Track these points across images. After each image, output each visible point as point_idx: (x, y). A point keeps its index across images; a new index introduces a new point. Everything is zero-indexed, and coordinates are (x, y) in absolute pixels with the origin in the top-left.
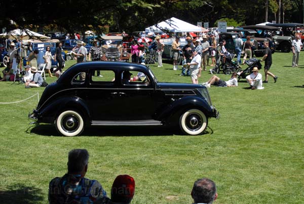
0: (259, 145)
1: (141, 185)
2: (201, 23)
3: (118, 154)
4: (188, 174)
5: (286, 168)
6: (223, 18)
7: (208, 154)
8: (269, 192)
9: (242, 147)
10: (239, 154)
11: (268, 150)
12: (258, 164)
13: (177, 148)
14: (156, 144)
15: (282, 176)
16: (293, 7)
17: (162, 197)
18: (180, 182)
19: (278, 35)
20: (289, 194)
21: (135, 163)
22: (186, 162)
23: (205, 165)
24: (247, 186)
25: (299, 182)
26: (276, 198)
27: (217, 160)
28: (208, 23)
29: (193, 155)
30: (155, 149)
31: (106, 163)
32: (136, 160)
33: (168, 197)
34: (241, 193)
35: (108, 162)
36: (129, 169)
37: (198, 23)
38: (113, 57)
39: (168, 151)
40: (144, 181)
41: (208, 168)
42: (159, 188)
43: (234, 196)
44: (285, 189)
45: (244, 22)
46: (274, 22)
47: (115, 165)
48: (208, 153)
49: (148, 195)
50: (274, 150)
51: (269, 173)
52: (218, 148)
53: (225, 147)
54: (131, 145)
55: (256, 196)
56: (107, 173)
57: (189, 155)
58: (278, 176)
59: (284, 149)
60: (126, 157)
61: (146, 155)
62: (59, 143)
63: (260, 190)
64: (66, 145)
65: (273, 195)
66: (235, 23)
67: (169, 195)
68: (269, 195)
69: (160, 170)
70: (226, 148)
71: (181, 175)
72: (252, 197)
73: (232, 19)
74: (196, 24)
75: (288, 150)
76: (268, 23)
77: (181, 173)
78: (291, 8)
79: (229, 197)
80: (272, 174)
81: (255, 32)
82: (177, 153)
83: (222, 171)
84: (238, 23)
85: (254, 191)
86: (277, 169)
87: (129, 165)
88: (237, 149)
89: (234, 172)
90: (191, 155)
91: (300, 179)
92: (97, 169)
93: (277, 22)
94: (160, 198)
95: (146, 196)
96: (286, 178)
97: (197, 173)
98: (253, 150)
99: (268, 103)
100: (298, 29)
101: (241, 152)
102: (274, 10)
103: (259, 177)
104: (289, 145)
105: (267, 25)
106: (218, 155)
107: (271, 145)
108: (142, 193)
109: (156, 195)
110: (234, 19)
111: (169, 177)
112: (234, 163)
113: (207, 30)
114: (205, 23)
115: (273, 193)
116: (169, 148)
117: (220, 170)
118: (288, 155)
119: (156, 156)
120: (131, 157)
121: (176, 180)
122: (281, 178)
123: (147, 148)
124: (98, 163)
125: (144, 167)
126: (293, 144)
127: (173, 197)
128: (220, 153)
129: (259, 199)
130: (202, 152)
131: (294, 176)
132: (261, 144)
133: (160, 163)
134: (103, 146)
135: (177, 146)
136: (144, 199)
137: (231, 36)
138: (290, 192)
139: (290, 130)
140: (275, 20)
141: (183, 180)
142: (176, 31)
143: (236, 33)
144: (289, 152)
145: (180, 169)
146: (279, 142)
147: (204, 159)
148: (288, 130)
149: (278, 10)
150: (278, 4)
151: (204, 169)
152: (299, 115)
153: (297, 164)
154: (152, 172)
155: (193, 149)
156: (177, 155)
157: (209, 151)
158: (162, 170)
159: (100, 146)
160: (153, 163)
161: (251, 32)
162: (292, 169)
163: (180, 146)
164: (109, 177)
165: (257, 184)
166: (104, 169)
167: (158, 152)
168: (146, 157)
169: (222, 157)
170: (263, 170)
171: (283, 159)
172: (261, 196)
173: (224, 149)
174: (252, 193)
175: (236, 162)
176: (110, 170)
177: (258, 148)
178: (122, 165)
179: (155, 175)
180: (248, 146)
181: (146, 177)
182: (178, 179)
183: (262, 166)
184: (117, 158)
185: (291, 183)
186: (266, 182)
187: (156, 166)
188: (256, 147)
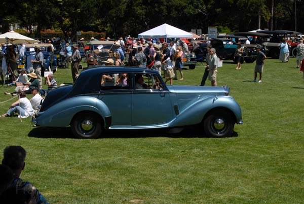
0: (237, 148)
2: (195, 30)
5: (261, 171)
7: (184, 157)
8: (239, 196)
9: (219, 150)
10: (216, 157)
12: (233, 167)
13: (154, 151)
14: (132, 146)
15: (256, 179)
17: (126, 200)
18: (149, 185)
19: (268, 41)
20: (260, 198)
21: (107, 166)
22: (159, 164)
23: (179, 167)
24: (218, 189)
25: (272, 187)
27: (194, 163)
28: (201, 30)
30: (131, 152)
31: (78, 165)
32: (108, 162)
33: (133, 201)
34: (210, 197)
36: (100, 172)
37: (192, 30)
39: (144, 154)
40: (111, 184)
41: (180, 171)
42: (125, 191)
44: (257, 193)
47: (86, 167)
49: (112, 199)
50: (252, 154)
51: (243, 176)
52: (195, 151)
53: (202, 150)
54: (107, 147)
55: (225, 200)
56: (75, 175)
57: (164, 158)
58: (252, 180)
59: (263, 152)
60: (100, 160)
61: (120, 157)
62: (35, 145)
63: (231, 194)
65: (243, 200)
67: (134, 198)
68: (238, 199)
69: (130, 173)
70: (204, 151)
72: (220, 201)
73: (226, 28)
75: (266, 153)
76: (259, 30)
77: (151, 175)
78: (283, 17)
80: (246, 177)
82: (152, 156)
83: (195, 174)
85: (224, 195)
87: (100, 168)
88: (214, 152)
90: (167, 158)
91: (274, 183)
93: (269, 30)
94: (123, 202)
95: (109, 200)
97: (168, 176)
98: (231, 153)
99: (252, 106)
100: (289, 36)
101: (218, 155)
103: (232, 181)
104: (268, 148)
106: (194, 157)
107: (250, 149)
108: (106, 197)
109: (121, 199)
110: (229, 27)
111: (138, 180)
112: (209, 166)
113: (200, 37)
114: (198, 30)
115: (243, 197)
116: (144, 150)
117: (193, 174)
118: (265, 158)
119: (130, 159)
120: (104, 159)
121: (145, 183)
123: (123, 150)
124: (69, 165)
125: (114, 169)
126: (272, 148)
127: (138, 200)
128: (196, 156)
130: (178, 155)
131: (268, 180)
132: (239, 147)
133: (133, 165)
134: (78, 148)
135: (153, 148)
137: (222, 41)
138: (261, 196)
139: (271, 134)
140: (267, 28)
141: (152, 183)
142: (168, 37)
143: (227, 39)
144: (267, 156)
145: (152, 171)
146: (258, 146)
147: (179, 162)
148: (269, 134)
149: (271, 18)
150: (271, 12)
151: (177, 172)
152: (282, 119)
153: (273, 168)
154: (122, 174)
155: (169, 152)
156: (152, 158)
157: (186, 154)
158: (132, 173)
159: (76, 148)
160: (126, 165)
161: (241, 39)
162: (268, 172)
163: (157, 149)
164: (76, 179)
165: (228, 188)
166: (74, 172)
167: (133, 155)
168: (119, 159)
169: (198, 159)
170: (238, 173)
171: (260, 163)
172: (231, 200)
173: (201, 152)
174: (222, 197)
175: (212, 165)
176: (79, 173)
177: (236, 152)
178: (94, 167)
179: (124, 178)
180: (226, 150)
181: (115, 180)
182: (147, 181)
183: (237, 170)
184: (90, 160)
185: (264, 187)
186: (238, 186)
187: (127, 169)
188: (234, 150)
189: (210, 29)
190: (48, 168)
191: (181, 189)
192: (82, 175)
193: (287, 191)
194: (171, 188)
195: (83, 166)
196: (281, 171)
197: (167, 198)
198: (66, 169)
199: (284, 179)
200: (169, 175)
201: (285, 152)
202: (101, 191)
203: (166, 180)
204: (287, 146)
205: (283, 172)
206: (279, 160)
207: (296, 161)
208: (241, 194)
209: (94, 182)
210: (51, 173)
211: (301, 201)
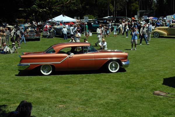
1: (46, 100)
2: (76, 17)
3: (35, 84)
4: (70, 94)
5: (118, 88)
6: (87, 14)
8: (110, 101)
9: (97, 79)
10: (95, 82)
11: (110, 80)
12: (105, 87)
13: (65, 80)
14: (54, 79)
16: (121, 9)
17: (57, 106)
18: (66, 98)
19: (114, 22)
20: (120, 102)
21: (43, 89)
22: (69, 87)
23: (79, 88)
25: (125, 95)
26: (114, 104)
27: (85, 86)
28: (79, 17)
29: (72, 83)
30: (53, 81)
32: (44, 87)
33: (60, 106)
34: (97, 102)
35: (29, 89)
36: (40, 92)
37: (75, 17)
38: (32, 35)
39: (60, 82)
40: (48, 98)
41: (80, 90)
42: (55, 101)
43: (93, 104)
44: (118, 99)
45: (97, 17)
46: (112, 16)
47: (33, 90)
48: (80, 82)
49: (49, 105)
50: (112, 80)
51: (111, 91)
52: (85, 79)
53: (88, 79)
54: (41, 79)
55: (104, 103)
56: (28, 95)
57: (70, 84)
58: (115, 93)
59: (118, 79)
60: (39, 86)
61: (49, 85)
62: (4, 80)
63: (106, 100)
64: (8, 81)
65: (112, 103)
66: (93, 17)
67: (60, 105)
68: (110, 102)
69: (56, 92)
70: (89, 80)
71: (66, 94)
72: (102, 104)
73: (91, 15)
74: (74, 18)
75: (119, 79)
76: (109, 17)
77: (66, 93)
78: (120, 10)
79: (91, 105)
81: (102, 21)
82: (64, 83)
83: (87, 91)
84: (95, 17)
86: (114, 89)
87: (40, 90)
88: (94, 80)
89: (93, 91)
92: (24, 93)
93: (113, 16)
94: (56, 107)
95: (49, 106)
96: (119, 94)
98: (102, 80)
100: (124, 20)
101: (96, 81)
102: (112, 11)
103: (105, 94)
104: (120, 77)
105: (108, 18)
106: (85, 83)
107: (111, 77)
108: (46, 104)
109: (54, 105)
110: (93, 15)
111: (60, 96)
112: (93, 87)
113: (79, 21)
114: (78, 17)
115: (112, 101)
116: (60, 80)
117: (86, 91)
118: (119, 82)
119: (54, 85)
120: (41, 86)
122: (116, 93)
123: (49, 81)
124: (24, 89)
125: (47, 90)
126: (122, 76)
127: (62, 106)
129: (105, 105)
130: (77, 82)
131: (123, 93)
133: (56, 88)
134: (27, 81)
135: (64, 79)
136: (48, 107)
137: (91, 23)
140: (112, 15)
141: (67, 97)
142: (63, 21)
143: (93, 22)
144: (120, 80)
145: (66, 91)
147: (78, 85)
149: (114, 10)
150: (114, 7)
151: (78, 91)
153: (124, 86)
154: (52, 93)
155: (72, 81)
156: (65, 84)
158: (57, 92)
159: (25, 81)
160: (52, 88)
161: (100, 21)
162: (122, 89)
163: (66, 79)
164: (29, 96)
165: (104, 97)
166: (28, 93)
167: (54, 83)
168: (48, 86)
169: (87, 84)
170: (107, 90)
171: (117, 84)
172: (107, 103)
173: (88, 80)
174: (102, 102)
175: (94, 87)
176: (30, 93)
177: (105, 79)
178: (37, 90)
179: (53, 95)
180: (100, 78)
181: (49, 96)
182: (65, 96)
183: (107, 88)
184: (34, 87)
185: (121, 96)
186: (109, 96)
187: (53, 90)
188: (104, 78)
189: (85, 17)
190: (14, 92)
191: (82, 99)
192: (32, 94)
193: (132, 98)
194: (77, 99)
195: (31, 90)
196: (128, 88)
197: (76, 104)
198: (23, 92)
199: (130, 91)
200: (75, 92)
201: (128, 78)
202: (44, 102)
203: (74, 95)
204: (129, 76)
205: (129, 88)
206: (126, 82)
207: (134, 82)
208: (111, 100)
209: (39, 98)
210: (16, 94)
211: (139, 102)
